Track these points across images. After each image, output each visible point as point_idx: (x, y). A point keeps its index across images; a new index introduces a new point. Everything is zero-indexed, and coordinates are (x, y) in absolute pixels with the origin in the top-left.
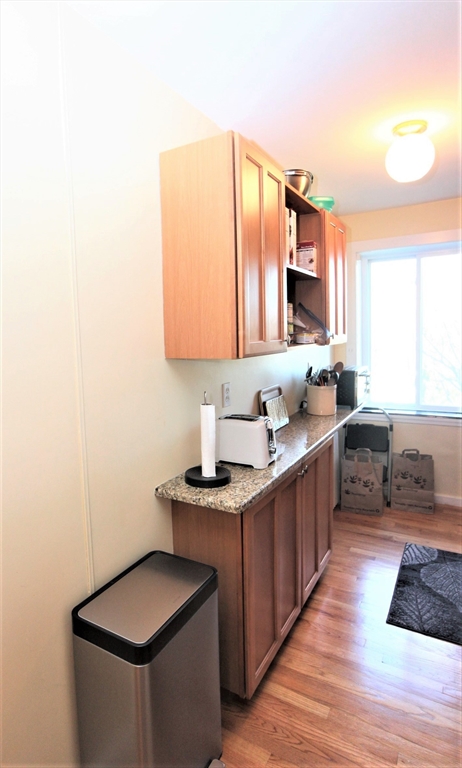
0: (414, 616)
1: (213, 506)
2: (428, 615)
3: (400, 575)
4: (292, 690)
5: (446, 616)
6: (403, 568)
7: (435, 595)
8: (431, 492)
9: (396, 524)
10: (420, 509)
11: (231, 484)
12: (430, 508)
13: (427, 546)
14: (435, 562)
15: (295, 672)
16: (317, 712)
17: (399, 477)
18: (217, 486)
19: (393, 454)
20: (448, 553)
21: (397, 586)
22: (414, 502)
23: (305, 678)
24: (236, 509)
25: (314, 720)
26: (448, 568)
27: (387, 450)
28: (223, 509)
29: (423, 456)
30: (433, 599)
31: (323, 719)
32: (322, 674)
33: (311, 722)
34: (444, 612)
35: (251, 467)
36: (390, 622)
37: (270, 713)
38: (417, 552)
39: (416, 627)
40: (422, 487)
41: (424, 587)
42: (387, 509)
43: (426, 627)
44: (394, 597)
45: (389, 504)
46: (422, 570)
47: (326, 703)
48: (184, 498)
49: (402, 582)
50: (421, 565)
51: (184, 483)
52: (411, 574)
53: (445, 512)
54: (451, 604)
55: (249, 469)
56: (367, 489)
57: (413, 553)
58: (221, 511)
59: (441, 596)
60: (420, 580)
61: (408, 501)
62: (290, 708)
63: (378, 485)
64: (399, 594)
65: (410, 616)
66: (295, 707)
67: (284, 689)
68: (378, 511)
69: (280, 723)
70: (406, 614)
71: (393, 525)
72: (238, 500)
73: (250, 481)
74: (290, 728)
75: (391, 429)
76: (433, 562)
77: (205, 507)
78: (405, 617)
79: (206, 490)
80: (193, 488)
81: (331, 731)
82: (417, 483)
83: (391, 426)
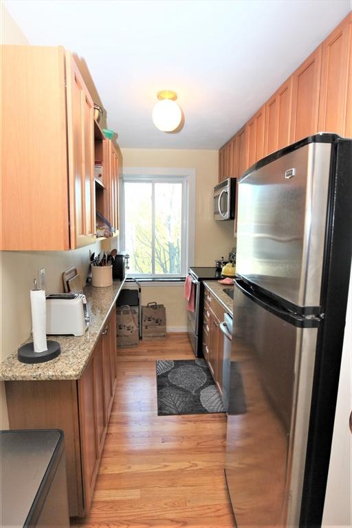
0: (172, 406)
1: (54, 378)
2: (179, 402)
3: (158, 382)
4: (113, 489)
5: (187, 399)
6: (158, 377)
7: (179, 388)
8: (164, 327)
9: (148, 350)
10: (159, 338)
11: (62, 354)
12: (164, 336)
13: (167, 359)
14: (174, 368)
15: (111, 475)
16: (132, 497)
17: (147, 321)
18: (52, 359)
19: (143, 307)
20: (179, 361)
21: (158, 389)
22: (156, 334)
23: (119, 476)
24: (76, 376)
25: (131, 503)
26: (181, 370)
27: (138, 305)
28: (64, 378)
29: (160, 306)
30: (179, 392)
31: (138, 500)
32: (129, 468)
33: (131, 506)
34: (186, 397)
35: (72, 335)
36: (159, 414)
37: (101, 516)
38: (164, 365)
39: (174, 412)
40: (160, 325)
41: (172, 385)
42: (141, 342)
43: (180, 410)
44: (158, 397)
45: (141, 338)
46: (169, 375)
47: (136, 487)
48: (23, 377)
49: (160, 387)
50: (167, 373)
51: (18, 362)
52: (163, 380)
53: (172, 337)
54: (188, 391)
55: (71, 338)
56: (130, 331)
57: (162, 366)
58: (63, 380)
59: (182, 388)
60: (169, 382)
61: (151, 335)
62: (114, 504)
63: (136, 328)
64: (160, 395)
65: (170, 407)
66: (118, 501)
67: (107, 491)
68: (136, 344)
69: (111, 519)
70: (167, 406)
71: (146, 351)
72: (75, 367)
73: (77, 348)
74: (118, 519)
75: (140, 291)
76: (173, 369)
77: (46, 381)
78: (167, 408)
79: (43, 364)
80: (29, 366)
81: (144, 505)
82: (157, 322)
83: (140, 289)
